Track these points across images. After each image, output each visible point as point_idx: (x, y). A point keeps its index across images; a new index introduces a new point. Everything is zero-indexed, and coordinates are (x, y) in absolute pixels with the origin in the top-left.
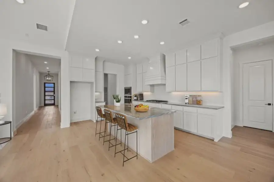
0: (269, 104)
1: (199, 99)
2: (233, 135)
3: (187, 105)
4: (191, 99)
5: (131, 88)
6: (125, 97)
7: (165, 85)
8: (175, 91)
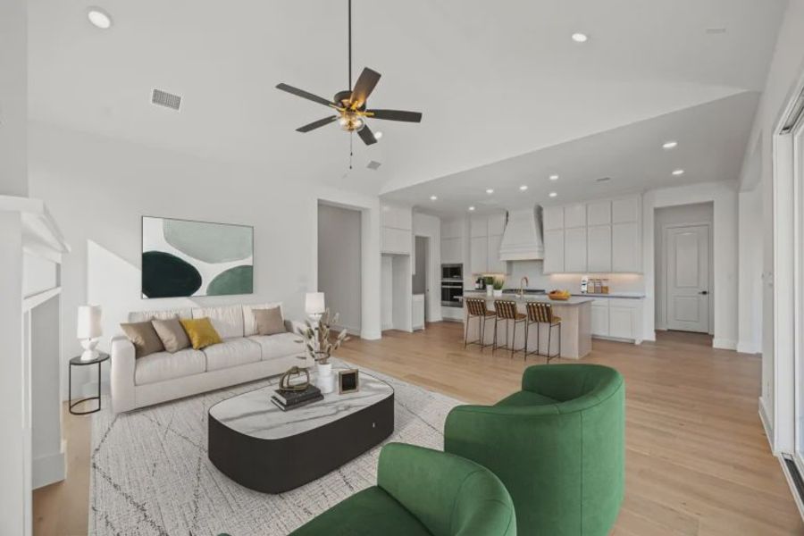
0: (704, 293)
1: (605, 284)
2: (657, 337)
3: (585, 294)
4: (591, 284)
5: (462, 265)
6: (443, 284)
7: (542, 261)
8: (564, 272)
